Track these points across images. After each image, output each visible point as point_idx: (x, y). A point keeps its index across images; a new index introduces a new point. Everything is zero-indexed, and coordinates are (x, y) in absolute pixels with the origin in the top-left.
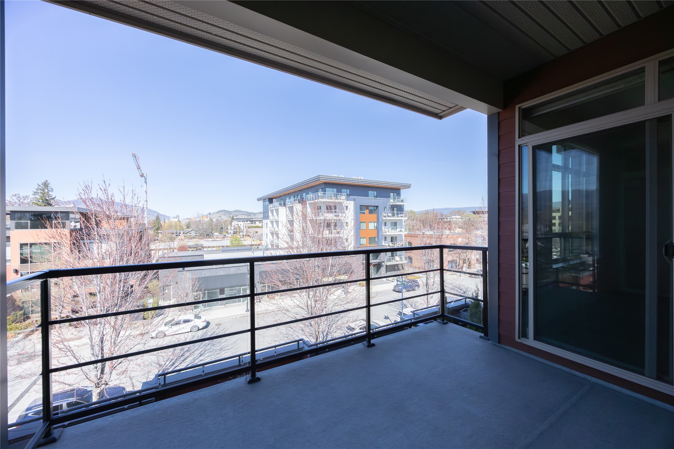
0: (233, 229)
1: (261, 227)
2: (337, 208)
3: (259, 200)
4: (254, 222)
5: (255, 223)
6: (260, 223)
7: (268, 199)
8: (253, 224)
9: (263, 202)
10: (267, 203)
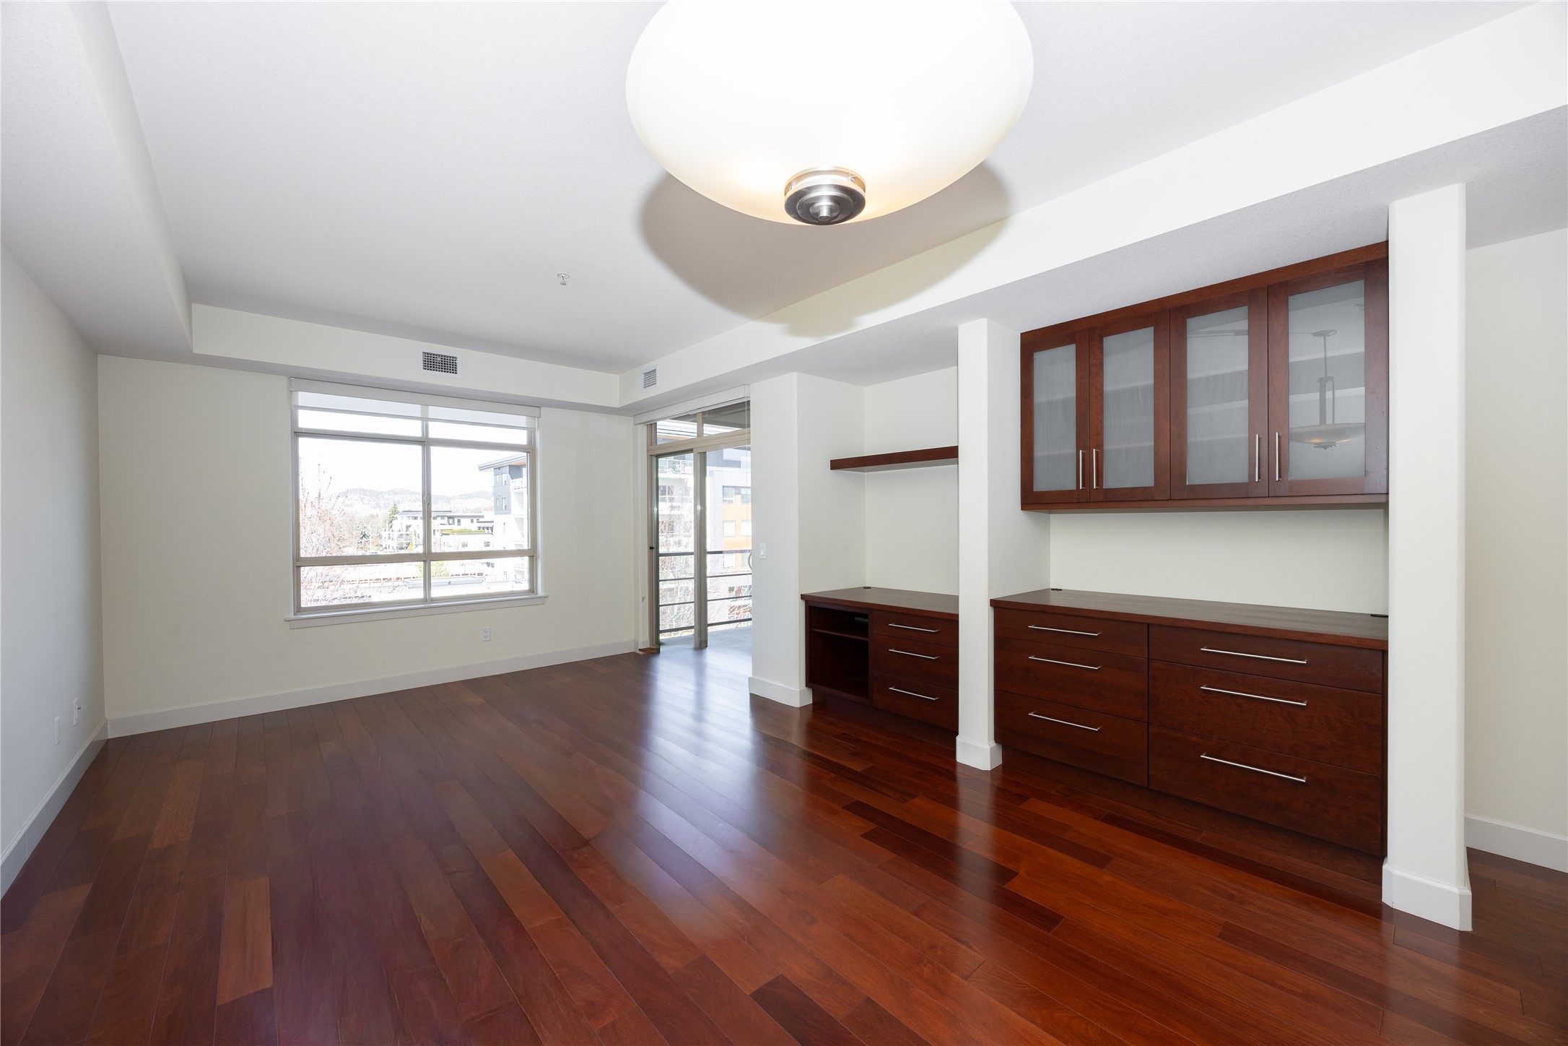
0: (395, 537)
1: (475, 531)
2: (675, 492)
3: (482, 468)
4: (456, 520)
5: (459, 521)
6: (472, 521)
7: (508, 467)
8: (454, 523)
9: (496, 475)
10: (506, 476)
